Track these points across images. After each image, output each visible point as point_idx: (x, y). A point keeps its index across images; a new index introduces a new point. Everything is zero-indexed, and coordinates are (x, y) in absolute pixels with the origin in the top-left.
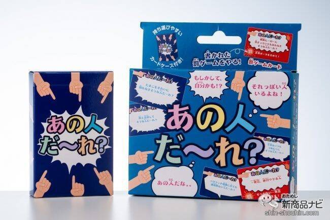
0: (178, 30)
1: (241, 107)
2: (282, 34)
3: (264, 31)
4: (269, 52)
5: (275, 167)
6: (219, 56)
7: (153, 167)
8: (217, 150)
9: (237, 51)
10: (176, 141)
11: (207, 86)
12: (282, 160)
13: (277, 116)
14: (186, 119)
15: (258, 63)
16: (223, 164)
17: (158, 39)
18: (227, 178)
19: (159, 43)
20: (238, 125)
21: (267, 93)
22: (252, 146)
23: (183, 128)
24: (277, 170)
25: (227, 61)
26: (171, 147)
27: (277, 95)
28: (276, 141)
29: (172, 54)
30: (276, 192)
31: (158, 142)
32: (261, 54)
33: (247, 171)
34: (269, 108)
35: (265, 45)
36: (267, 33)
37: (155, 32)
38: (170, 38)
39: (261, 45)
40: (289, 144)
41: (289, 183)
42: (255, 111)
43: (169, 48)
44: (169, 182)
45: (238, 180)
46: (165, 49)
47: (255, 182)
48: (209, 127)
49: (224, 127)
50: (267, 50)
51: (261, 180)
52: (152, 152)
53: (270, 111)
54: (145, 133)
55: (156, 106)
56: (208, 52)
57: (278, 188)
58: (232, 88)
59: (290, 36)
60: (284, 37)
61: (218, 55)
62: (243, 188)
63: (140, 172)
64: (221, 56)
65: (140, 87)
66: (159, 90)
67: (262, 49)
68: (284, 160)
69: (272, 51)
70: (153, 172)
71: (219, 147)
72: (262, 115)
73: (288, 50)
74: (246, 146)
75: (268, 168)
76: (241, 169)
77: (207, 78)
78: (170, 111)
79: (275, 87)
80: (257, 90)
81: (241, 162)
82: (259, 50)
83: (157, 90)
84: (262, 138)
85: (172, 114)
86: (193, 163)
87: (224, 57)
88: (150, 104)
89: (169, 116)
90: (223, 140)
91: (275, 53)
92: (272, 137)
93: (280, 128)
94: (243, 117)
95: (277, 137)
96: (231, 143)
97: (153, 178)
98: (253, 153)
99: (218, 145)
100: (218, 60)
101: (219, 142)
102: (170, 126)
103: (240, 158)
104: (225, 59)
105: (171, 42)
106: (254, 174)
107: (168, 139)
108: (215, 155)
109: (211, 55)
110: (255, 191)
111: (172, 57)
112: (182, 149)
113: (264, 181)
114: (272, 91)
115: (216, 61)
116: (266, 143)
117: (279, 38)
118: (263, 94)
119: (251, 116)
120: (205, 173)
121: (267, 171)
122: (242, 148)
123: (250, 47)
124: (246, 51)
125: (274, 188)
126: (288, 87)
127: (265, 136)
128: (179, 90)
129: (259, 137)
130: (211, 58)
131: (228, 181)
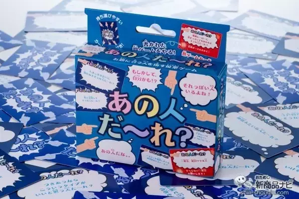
0: (119, 19)
1: (173, 101)
2: (212, 33)
3: (196, 29)
4: (201, 47)
5: (202, 151)
6: (156, 46)
7: (97, 138)
8: (152, 132)
9: (172, 43)
10: (116, 121)
11: (144, 80)
12: (209, 147)
13: (204, 112)
14: (125, 104)
15: (191, 56)
16: (157, 144)
17: (101, 25)
18: (161, 155)
19: (102, 29)
20: (171, 115)
21: (196, 92)
22: (183, 133)
23: (123, 111)
24: (204, 154)
25: (163, 51)
26: (113, 125)
27: (205, 95)
28: (203, 131)
29: (114, 39)
30: (202, 171)
31: (101, 119)
32: (194, 48)
33: (178, 152)
34: (198, 105)
35: (196, 41)
36: (198, 30)
37: (98, 18)
38: (112, 25)
39: (193, 40)
40: (215, 135)
41: (214, 165)
42: (186, 106)
43: (111, 34)
44: (111, 152)
45: (170, 158)
46: (108, 34)
47: (185, 161)
48: (145, 114)
49: (158, 115)
50: (199, 45)
51: (190, 161)
52: (96, 126)
53: (199, 107)
54: (90, 110)
55: (99, 90)
56: (146, 41)
57: (204, 168)
58: (166, 84)
59: (220, 35)
60: (214, 36)
61: (155, 44)
62: (174, 164)
63: (86, 141)
64: (157, 46)
65: (85, 73)
66: (101, 77)
67: (194, 44)
68: (210, 147)
69: (203, 47)
70: (97, 142)
71: (154, 130)
72: (191, 110)
73: (217, 47)
74: (178, 132)
75: (196, 151)
76: (173, 150)
77: (143, 73)
78: (111, 96)
79: (204, 88)
80: (188, 89)
81: (173, 144)
82: (191, 44)
83: (99, 77)
84: (192, 128)
85: (113, 99)
86: (132, 140)
87: (160, 47)
88: (94, 87)
89: (110, 99)
90: (157, 125)
91: (206, 48)
92: (200, 128)
93: (207, 122)
94: (174, 109)
95: (205, 129)
96: (164, 129)
97: (98, 147)
98: (183, 138)
99: (153, 128)
100: (155, 49)
101: (154, 126)
102: (111, 108)
103: (172, 141)
104: (161, 49)
105: (113, 29)
106: (184, 155)
107: (110, 118)
108: (151, 136)
109: (149, 44)
110: (185, 168)
111: (114, 42)
112: (122, 128)
113: (192, 161)
114: (201, 91)
115: (154, 50)
116: (195, 132)
117: (210, 36)
118: (193, 92)
119: (182, 109)
120: (141, 148)
121: (195, 154)
122: (174, 133)
123: (184, 41)
124: (180, 44)
125: (201, 168)
126: (215, 90)
127: (194, 126)
128: (119, 79)
129: (189, 127)
130: (149, 46)
131: (162, 158)
